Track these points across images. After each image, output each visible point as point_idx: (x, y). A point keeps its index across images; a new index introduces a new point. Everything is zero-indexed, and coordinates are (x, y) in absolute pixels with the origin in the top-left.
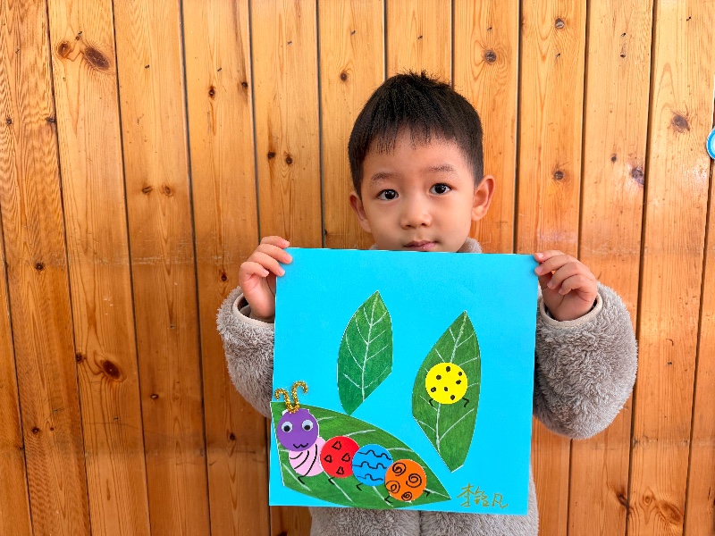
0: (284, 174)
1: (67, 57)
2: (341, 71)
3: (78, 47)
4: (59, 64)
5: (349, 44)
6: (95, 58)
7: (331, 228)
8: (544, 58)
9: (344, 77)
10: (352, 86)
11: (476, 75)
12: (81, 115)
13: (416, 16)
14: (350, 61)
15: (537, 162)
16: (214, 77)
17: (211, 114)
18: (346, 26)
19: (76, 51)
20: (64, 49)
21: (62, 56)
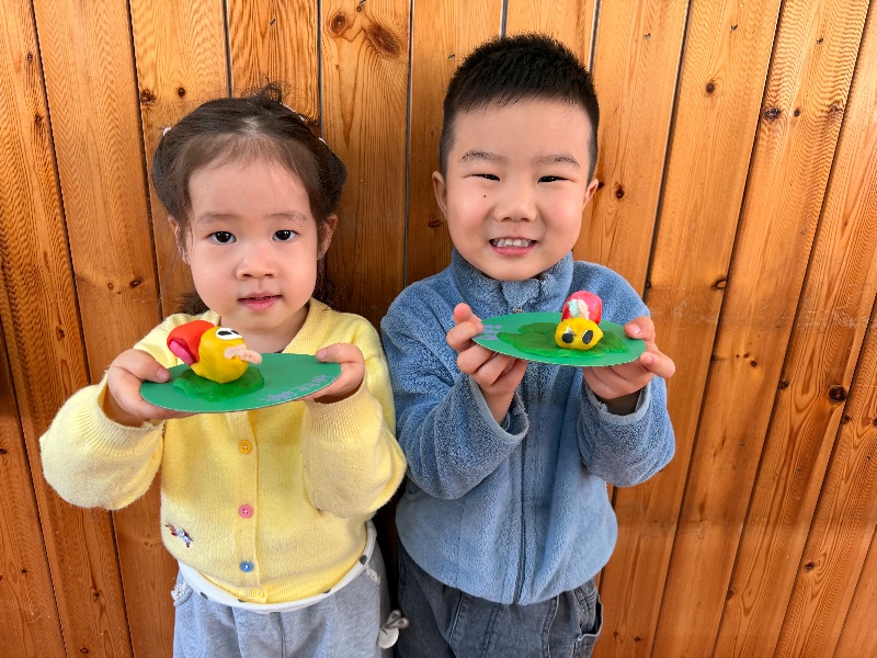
0: (610, 211)
1: (342, 36)
2: (708, 81)
3: (360, 21)
4: (330, 46)
5: (726, 43)
6: (381, 40)
7: (656, 279)
9: (710, 88)
10: (719, 100)
12: (357, 120)
14: (723, 68)
18: (725, 19)
19: (357, 26)
20: (339, 22)
21: (337, 33)
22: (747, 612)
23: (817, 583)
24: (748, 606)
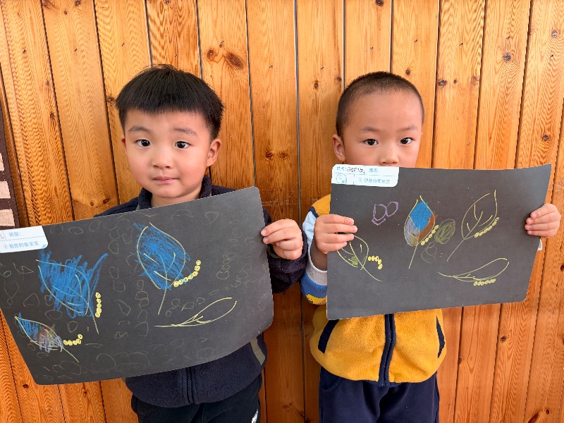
1: (213, 60)
2: (406, 69)
3: (222, 52)
4: (207, 66)
5: (413, 49)
6: (234, 61)
8: (542, 57)
9: (408, 73)
10: (413, 79)
11: (497, 70)
13: (460, 29)
14: (413, 61)
15: (532, 129)
16: (318, 74)
17: (316, 101)
18: (411, 37)
19: (220, 55)
20: (211, 53)
21: (210, 59)
22: (471, 371)
23: (509, 349)
24: (471, 367)
